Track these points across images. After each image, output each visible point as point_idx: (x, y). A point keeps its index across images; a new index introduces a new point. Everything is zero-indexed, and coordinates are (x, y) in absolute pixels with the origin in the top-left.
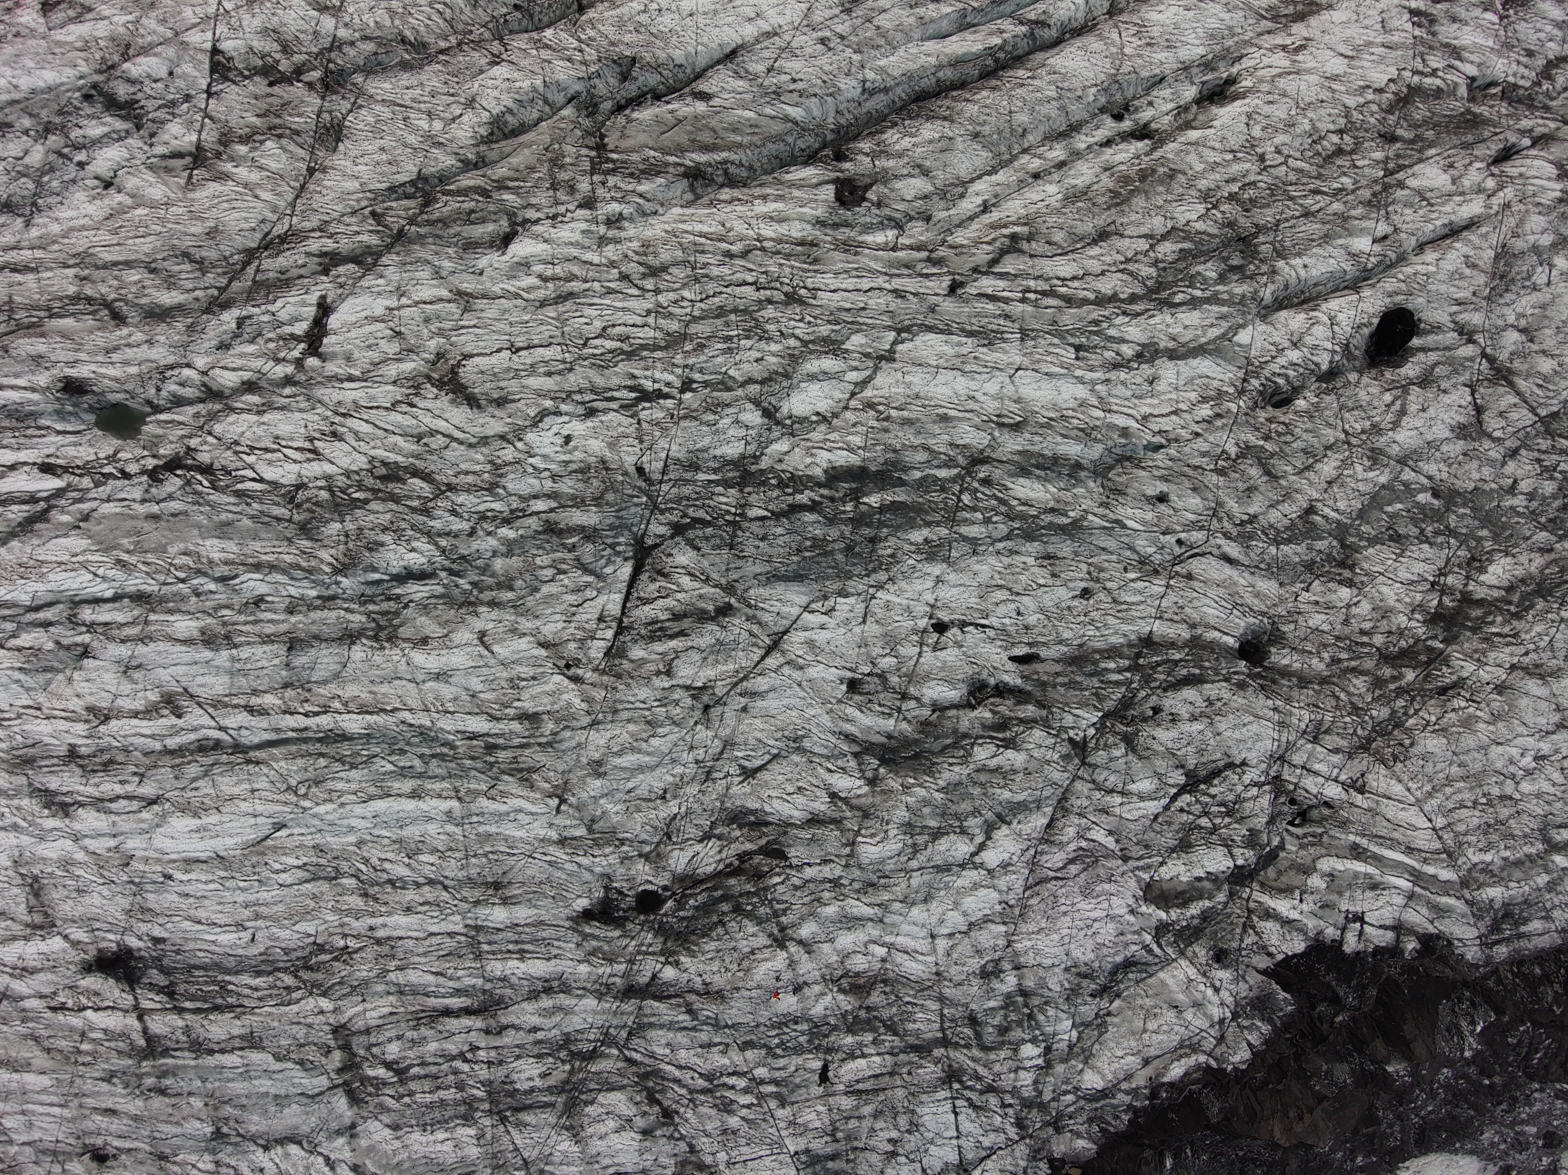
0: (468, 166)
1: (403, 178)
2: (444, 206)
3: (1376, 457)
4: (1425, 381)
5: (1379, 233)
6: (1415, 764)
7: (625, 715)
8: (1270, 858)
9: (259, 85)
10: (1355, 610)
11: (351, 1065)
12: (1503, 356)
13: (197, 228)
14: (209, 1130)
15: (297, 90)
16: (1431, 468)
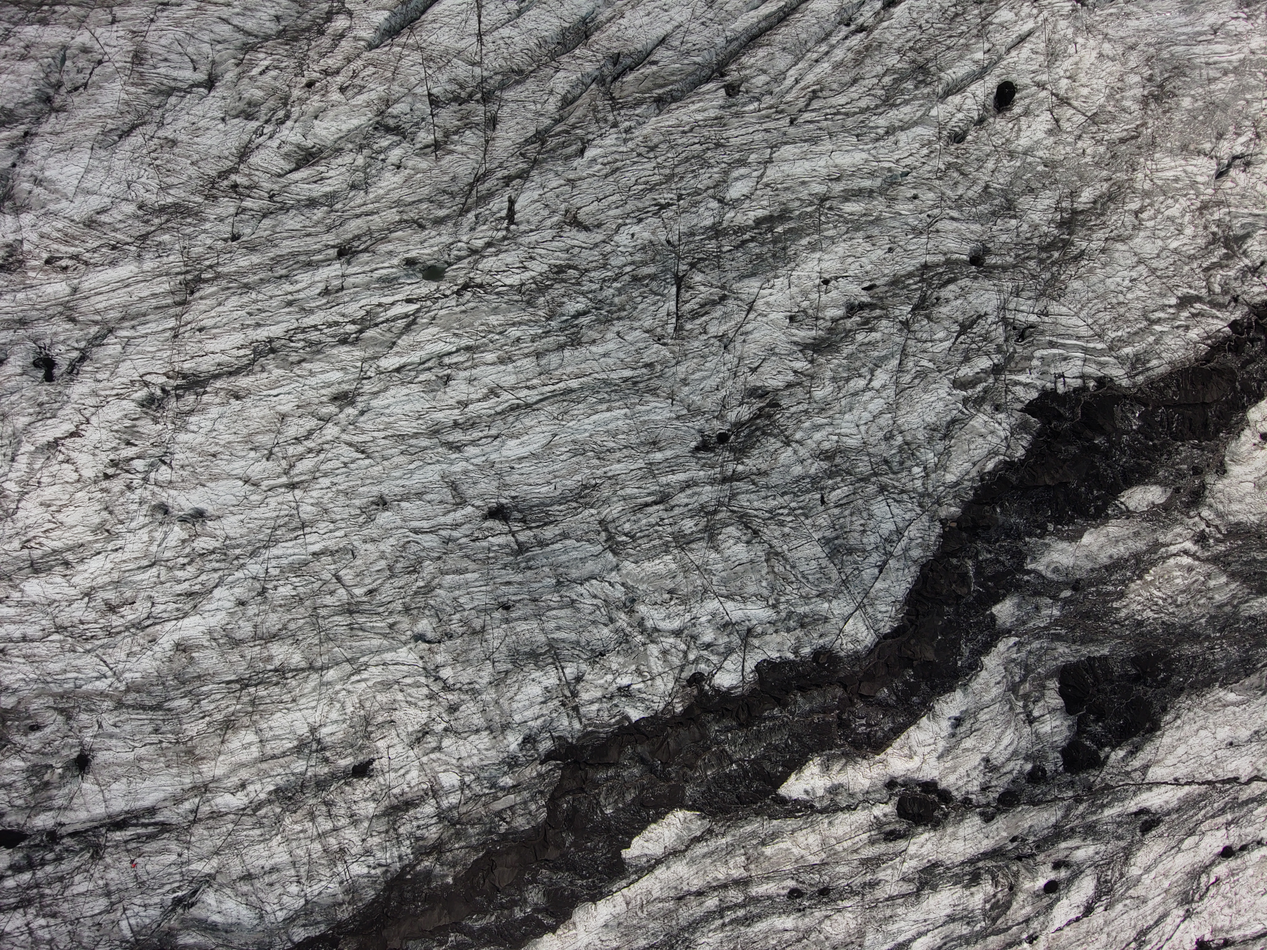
0: (557, 122)
1: (530, 134)
2: (552, 143)
3: (1012, 155)
4: (1027, 113)
5: (986, 48)
6: (1070, 297)
7: (691, 356)
8: (1010, 358)
9: (455, 106)
10: (1020, 229)
11: (610, 538)
12: (1062, 92)
13: (446, 178)
14: (554, 581)
15: (472, 105)
16: (1040, 153)
